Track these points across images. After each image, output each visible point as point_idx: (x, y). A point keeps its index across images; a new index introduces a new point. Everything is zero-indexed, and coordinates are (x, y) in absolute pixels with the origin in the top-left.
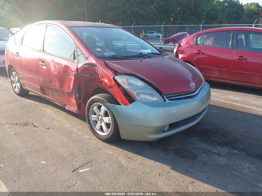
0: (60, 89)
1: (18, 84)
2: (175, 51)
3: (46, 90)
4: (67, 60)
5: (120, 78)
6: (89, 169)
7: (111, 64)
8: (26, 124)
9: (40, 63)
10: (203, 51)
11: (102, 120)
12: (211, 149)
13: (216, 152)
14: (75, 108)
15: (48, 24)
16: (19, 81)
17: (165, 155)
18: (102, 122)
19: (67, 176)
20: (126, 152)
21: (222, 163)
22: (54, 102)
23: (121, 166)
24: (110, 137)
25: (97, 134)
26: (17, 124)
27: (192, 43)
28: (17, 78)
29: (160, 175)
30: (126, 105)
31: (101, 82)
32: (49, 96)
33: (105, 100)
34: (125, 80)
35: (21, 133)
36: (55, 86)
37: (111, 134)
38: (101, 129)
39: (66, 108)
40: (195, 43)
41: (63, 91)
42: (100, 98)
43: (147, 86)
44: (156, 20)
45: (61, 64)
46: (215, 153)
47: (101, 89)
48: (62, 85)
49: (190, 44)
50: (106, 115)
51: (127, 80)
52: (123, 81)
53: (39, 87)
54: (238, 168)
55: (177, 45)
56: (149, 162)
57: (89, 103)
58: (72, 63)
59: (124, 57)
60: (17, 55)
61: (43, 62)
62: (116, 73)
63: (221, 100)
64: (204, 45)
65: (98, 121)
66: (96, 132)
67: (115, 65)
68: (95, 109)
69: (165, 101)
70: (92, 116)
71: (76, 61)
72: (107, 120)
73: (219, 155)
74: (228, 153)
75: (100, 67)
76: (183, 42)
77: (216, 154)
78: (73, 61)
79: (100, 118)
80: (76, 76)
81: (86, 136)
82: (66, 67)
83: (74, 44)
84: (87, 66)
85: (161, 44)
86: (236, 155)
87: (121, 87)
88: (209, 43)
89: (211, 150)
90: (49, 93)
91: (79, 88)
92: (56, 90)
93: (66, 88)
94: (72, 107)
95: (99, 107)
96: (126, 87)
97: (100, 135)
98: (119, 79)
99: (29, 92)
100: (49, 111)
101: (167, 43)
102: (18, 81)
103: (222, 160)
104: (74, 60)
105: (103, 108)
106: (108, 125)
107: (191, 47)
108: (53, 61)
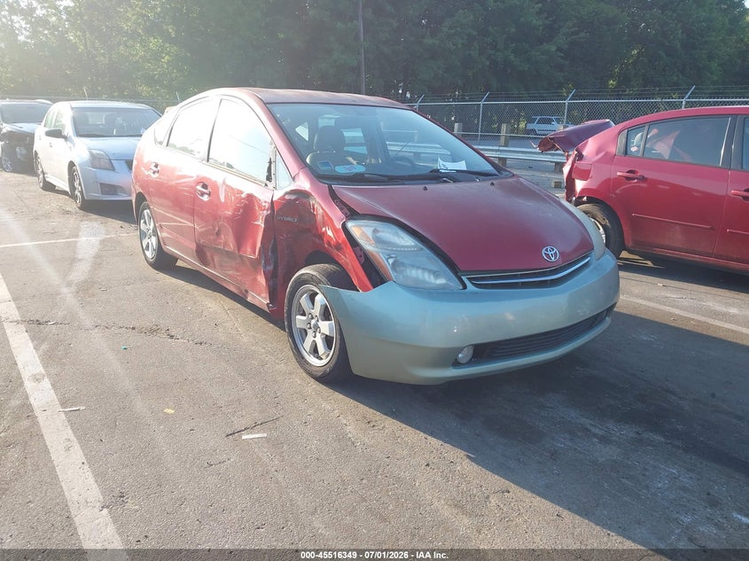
0: (237, 252)
1: (154, 240)
2: (566, 170)
3: (208, 254)
4: (254, 181)
5: (360, 226)
6: (265, 435)
7: (345, 192)
8: (153, 331)
9: (199, 188)
10: (641, 173)
11: (317, 327)
12: (591, 424)
13: (601, 433)
14: (265, 298)
15: (224, 97)
16: (155, 233)
17: (459, 426)
18: (317, 334)
19: (211, 444)
20: (363, 408)
21: (601, 460)
22: (225, 285)
23: (341, 438)
24: (332, 371)
25: (306, 361)
26: (133, 328)
27: (613, 149)
28: (152, 227)
29: (428, 465)
30: (366, 289)
31: (322, 236)
32: (215, 268)
33: (324, 279)
34: (369, 232)
35: (138, 347)
36: (226, 244)
37: (334, 361)
38: (315, 351)
39: (249, 299)
40: (622, 150)
41: (241, 257)
42: (314, 273)
43: (422, 249)
44: (560, 86)
45: (241, 192)
46: (595, 435)
47: (319, 254)
48: (240, 242)
49: (607, 154)
50: (326, 315)
51: (375, 231)
52: (364, 234)
53: (194, 247)
54: (644, 475)
55: (573, 153)
56: (412, 436)
57: (291, 287)
58: (263, 189)
59: (386, 179)
60: (155, 169)
61: (205, 186)
62: (352, 214)
63: (677, 311)
64: (646, 155)
65: (309, 331)
66: (303, 358)
67: (354, 196)
68: (304, 300)
69: (465, 287)
70: (298, 317)
71: (271, 185)
72: (326, 327)
73: (605, 440)
74: (632, 438)
75: (318, 200)
76: (590, 147)
77: (598, 438)
78: (266, 185)
79: (313, 322)
80: (268, 220)
81: (281, 367)
82: (250, 197)
83: (271, 144)
84: (293, 197)
85: (534, 150)
86: (652, 446)
87: (358, 248)
88: (663, 149)
89: (589, 427)
90: (213, 261)
91: (274, 250)
92: (229, 254)
93: (249, 250)
94: (260, 295)
95: (312, 297)
96: (369, 247)
97: (311, 365)
98: (355, 228)
99: (177, 260)
100: (213, 304)
101: (549, 150)
102: (153, 231)
103: (606, 453)
104: (268, 182)
105: (320, 298)
106: (328, 341)
107: (609, 159)
108: (224, 183)
